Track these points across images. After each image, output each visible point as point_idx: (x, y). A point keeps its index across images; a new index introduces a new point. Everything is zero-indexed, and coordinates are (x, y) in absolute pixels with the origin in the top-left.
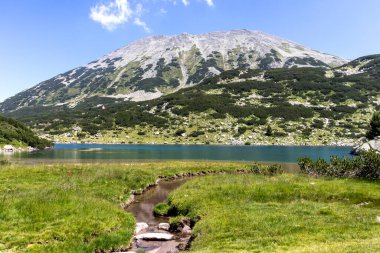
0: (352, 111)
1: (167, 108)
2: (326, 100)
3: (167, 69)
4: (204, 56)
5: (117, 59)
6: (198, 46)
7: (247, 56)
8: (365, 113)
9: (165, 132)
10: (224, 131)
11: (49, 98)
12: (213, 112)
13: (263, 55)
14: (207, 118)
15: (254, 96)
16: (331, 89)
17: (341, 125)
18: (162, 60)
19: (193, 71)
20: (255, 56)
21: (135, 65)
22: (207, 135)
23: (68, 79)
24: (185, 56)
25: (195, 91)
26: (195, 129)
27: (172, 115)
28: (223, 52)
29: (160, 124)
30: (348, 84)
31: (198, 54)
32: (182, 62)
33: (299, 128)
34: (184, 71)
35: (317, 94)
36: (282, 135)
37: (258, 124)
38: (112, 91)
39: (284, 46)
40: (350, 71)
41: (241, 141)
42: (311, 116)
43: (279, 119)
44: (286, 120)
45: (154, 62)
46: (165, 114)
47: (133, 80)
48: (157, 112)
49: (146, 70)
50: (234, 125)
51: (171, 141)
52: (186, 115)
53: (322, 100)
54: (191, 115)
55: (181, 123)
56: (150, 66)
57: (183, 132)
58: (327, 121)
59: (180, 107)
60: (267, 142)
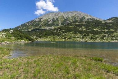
0: (113, 32)
1: (60, 31)
2: (104, 29)
3: (55, 21)
4: (65, 18)
5: (41, 18)
6: (63, 15)
7: (76, 18)
8: (117, 33)
9: (60, 38)
10: (78, 37)
11: (24, 29)
12: (73, 32)
13: (81, 18)
14: (72, 34)
15: (83, 28)
16: (105, 26)
17: (111, 36)
18: (54, 19)
19: (62, 22)
20: (79, 18)
21: (46, 20)
22: (73, 39)
23: (29, 24)
24: (60, 18)
25: (67, 26)
26: (69, 37)
27: (62, 33)
28: (70, 17)
29: (59, 35)
30: (110, 25)
31: (63, 17)
32: (59, 19)
33: (99, 37)
34: (60, 22)
35: (101, 27)
36: (95, 39)
37: (87, 36)
38: (40, 27)
39: (86, 15)
40: (109, 21)
41: (84, 40)
42: (102, 33)
43: (93, 34)
44: (95, 34)
45: (52, 19)
46: (59, 32)
47: (46, 24)
48: (57, 32)
49: (50, 21)
50: (80, 36)
51: (63, 40)
52: (66, 33)
53: (103, 29)
54: (67, 33)
55: (65, 35)
56: (51, 20)
57: (66, 38)
58: (107, 35)
59: (64, 30)
60: (92, 41)
